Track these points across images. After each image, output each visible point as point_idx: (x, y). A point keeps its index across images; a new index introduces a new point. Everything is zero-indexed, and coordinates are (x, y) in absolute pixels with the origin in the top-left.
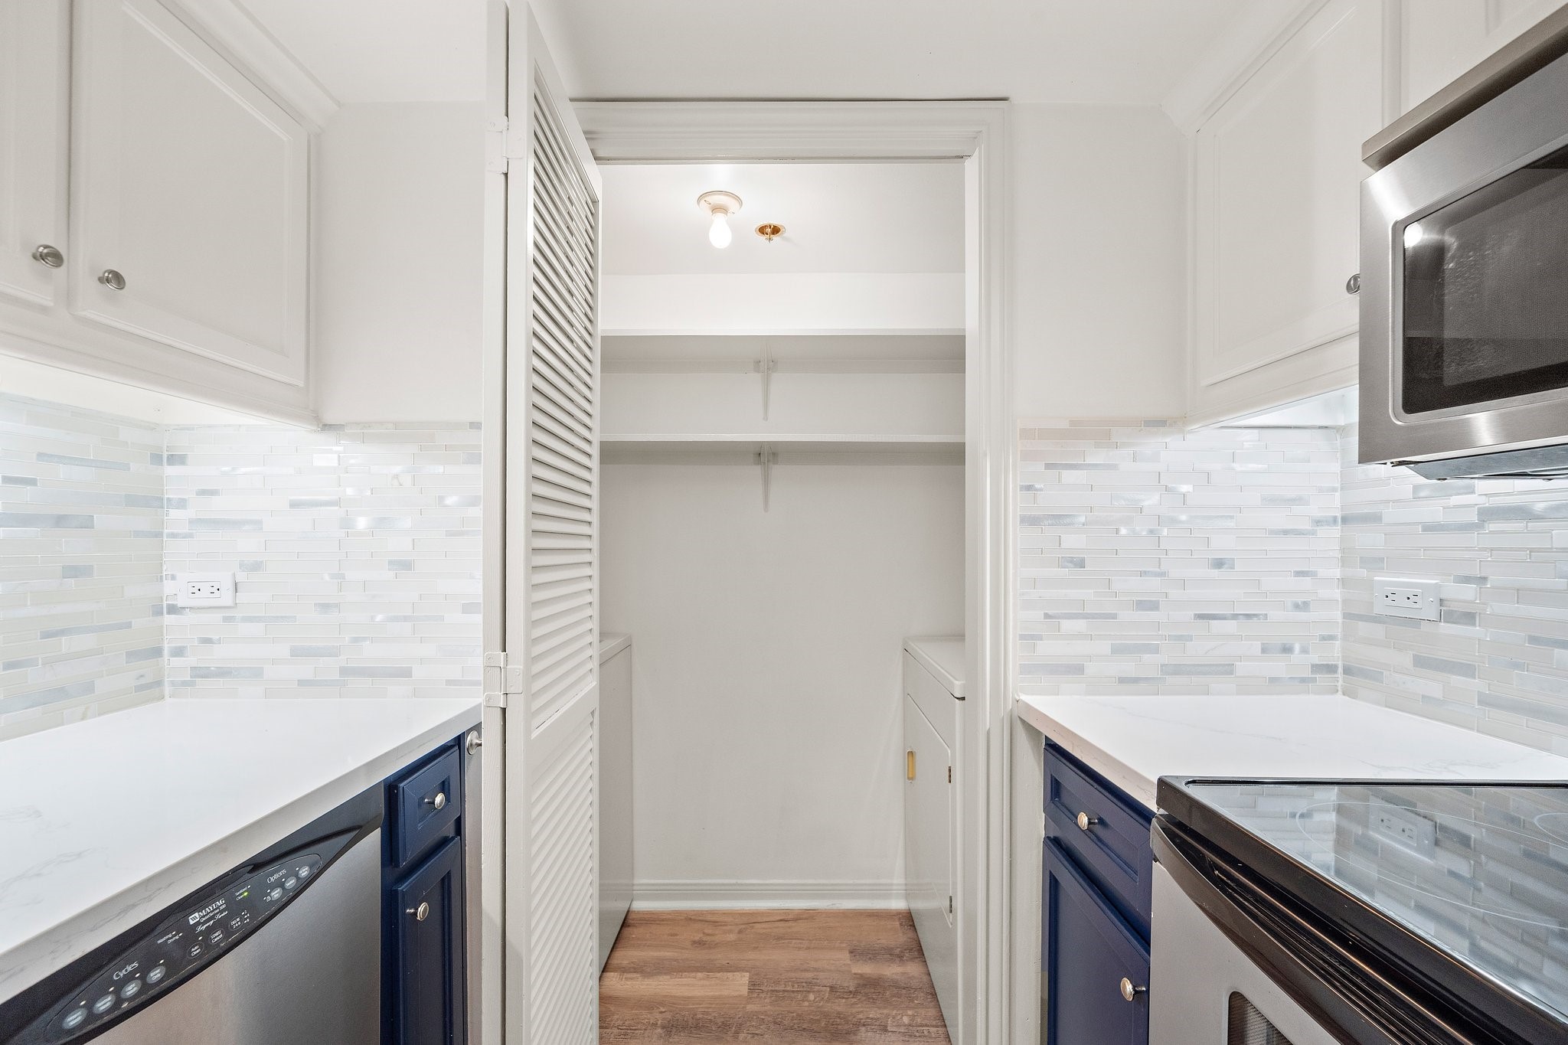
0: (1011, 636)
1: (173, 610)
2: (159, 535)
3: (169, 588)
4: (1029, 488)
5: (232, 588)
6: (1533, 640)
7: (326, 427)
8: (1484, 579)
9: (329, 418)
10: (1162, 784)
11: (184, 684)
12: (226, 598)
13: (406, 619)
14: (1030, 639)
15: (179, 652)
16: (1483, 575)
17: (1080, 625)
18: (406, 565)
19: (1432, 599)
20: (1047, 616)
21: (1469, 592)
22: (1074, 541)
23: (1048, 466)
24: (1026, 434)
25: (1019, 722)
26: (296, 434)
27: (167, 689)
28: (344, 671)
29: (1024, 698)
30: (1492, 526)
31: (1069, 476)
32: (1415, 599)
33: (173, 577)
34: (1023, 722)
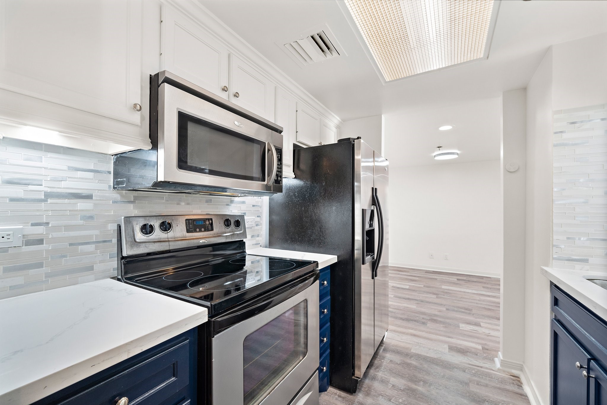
6: (71, 245)
8: (48, 223)
16: (47, 222)
19: (20, 236)
21: (40, 230)
30: (49, 201)
32: (8, 237)
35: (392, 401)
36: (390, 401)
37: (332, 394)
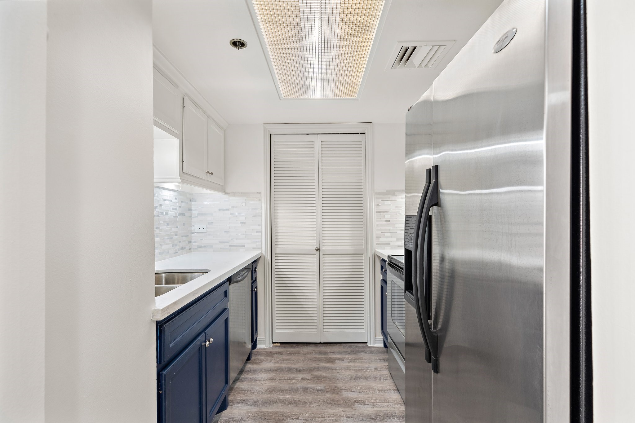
0: (374, 237)
1: (193, 233)
2: (191, 217)
3: (193, 228)
4: (378, 205)
5: (206, 228)
7: (226, 193)
9: (227, 191)
10: (388, 256)
11: (196, 249)
12: (205, 230)
13: (244, 234)
14: (378, 237)
15: (195, 242)
17: (389, 234)
18: (244, 223)
20: (382, 232)
22: (387, 216)
23: (382, 200)
24: (377, 193)
25: (376, 255)
26: (220, 195)
27: (192, 250)
28: (231, 246)
29: (377, 250)
31: (386, 202)
33: (194, 226)
34: (377, 255)
35: (299, 418)
36: (298, 419)
37: (340, 418)
